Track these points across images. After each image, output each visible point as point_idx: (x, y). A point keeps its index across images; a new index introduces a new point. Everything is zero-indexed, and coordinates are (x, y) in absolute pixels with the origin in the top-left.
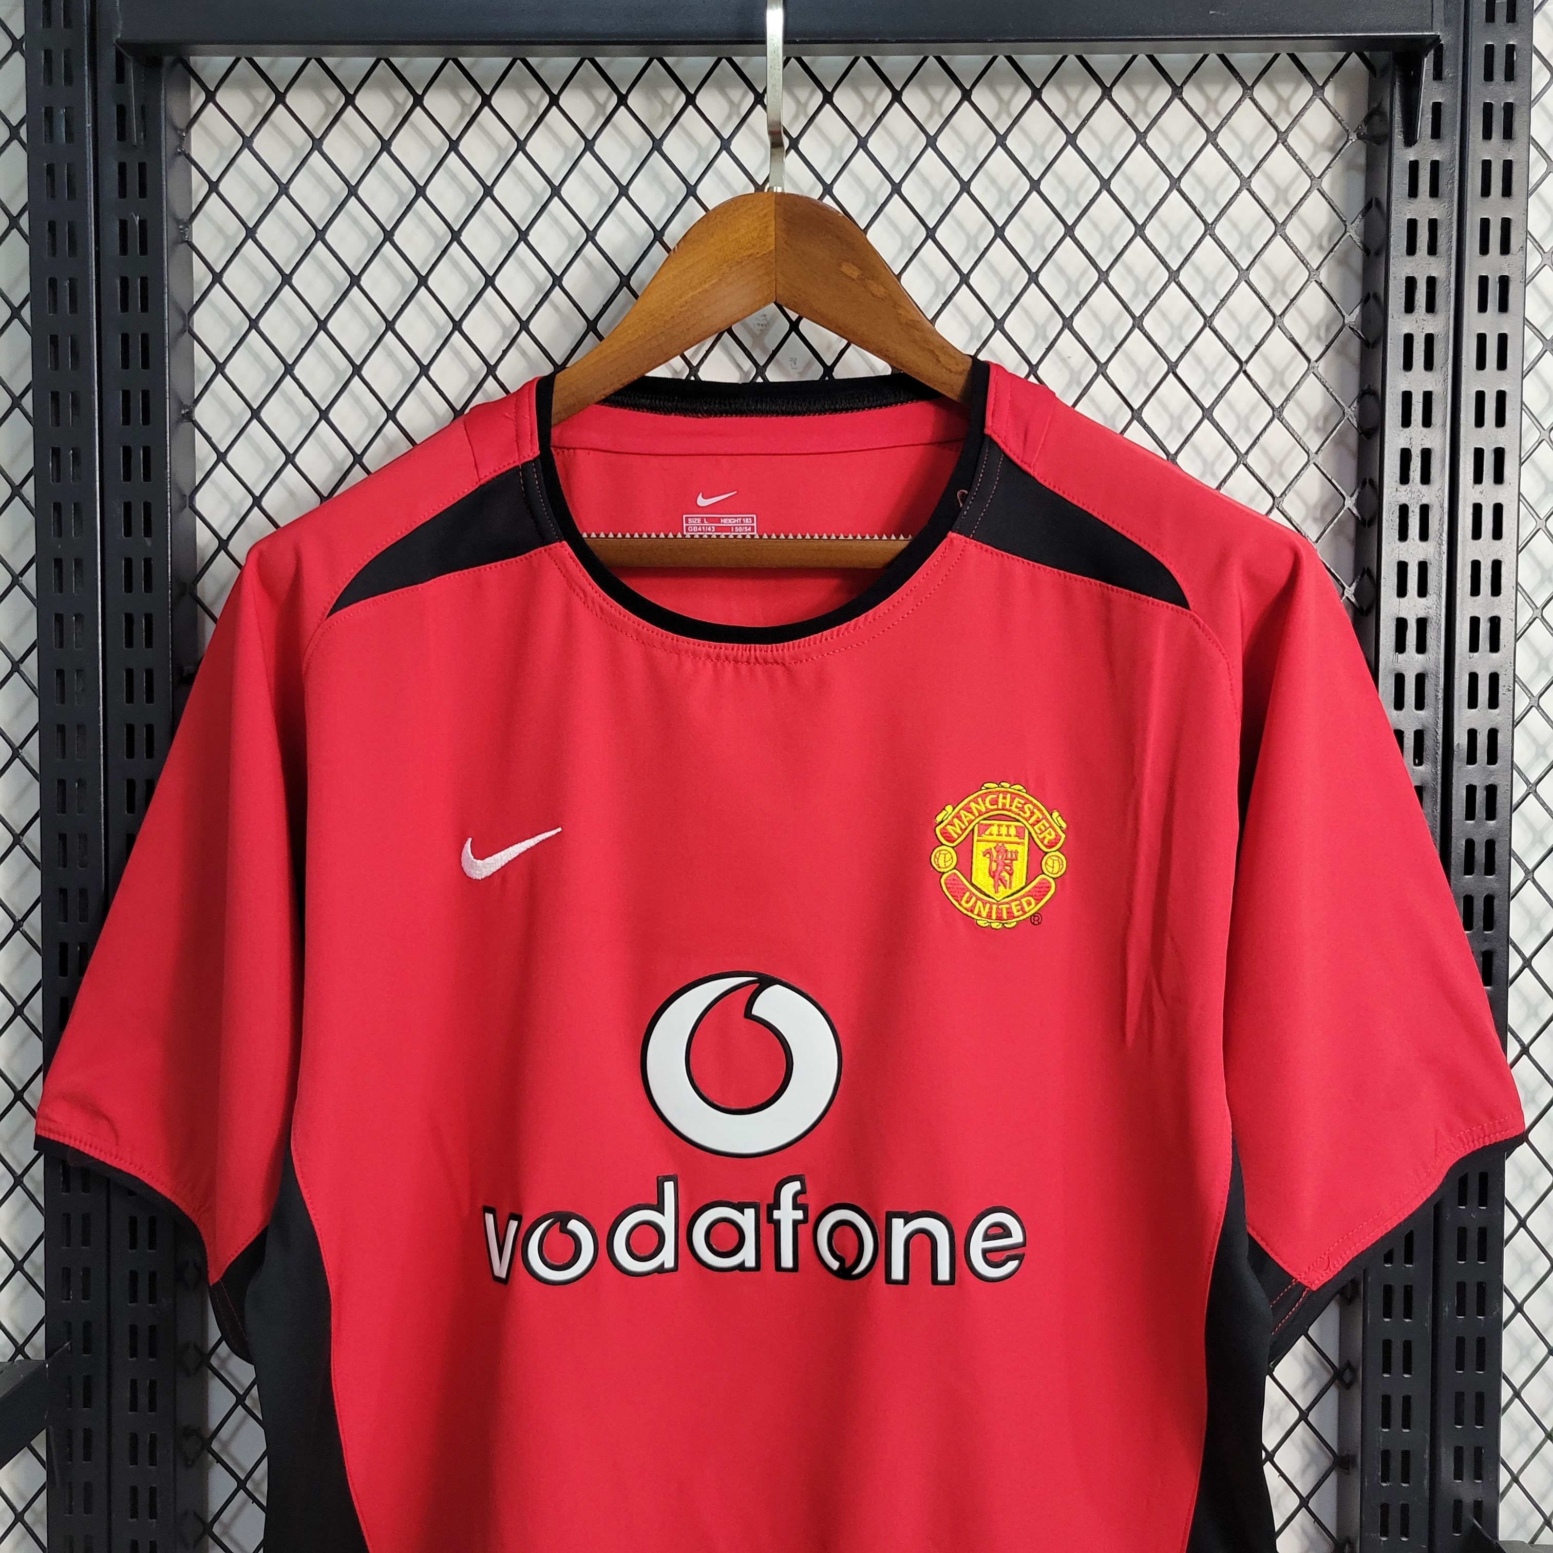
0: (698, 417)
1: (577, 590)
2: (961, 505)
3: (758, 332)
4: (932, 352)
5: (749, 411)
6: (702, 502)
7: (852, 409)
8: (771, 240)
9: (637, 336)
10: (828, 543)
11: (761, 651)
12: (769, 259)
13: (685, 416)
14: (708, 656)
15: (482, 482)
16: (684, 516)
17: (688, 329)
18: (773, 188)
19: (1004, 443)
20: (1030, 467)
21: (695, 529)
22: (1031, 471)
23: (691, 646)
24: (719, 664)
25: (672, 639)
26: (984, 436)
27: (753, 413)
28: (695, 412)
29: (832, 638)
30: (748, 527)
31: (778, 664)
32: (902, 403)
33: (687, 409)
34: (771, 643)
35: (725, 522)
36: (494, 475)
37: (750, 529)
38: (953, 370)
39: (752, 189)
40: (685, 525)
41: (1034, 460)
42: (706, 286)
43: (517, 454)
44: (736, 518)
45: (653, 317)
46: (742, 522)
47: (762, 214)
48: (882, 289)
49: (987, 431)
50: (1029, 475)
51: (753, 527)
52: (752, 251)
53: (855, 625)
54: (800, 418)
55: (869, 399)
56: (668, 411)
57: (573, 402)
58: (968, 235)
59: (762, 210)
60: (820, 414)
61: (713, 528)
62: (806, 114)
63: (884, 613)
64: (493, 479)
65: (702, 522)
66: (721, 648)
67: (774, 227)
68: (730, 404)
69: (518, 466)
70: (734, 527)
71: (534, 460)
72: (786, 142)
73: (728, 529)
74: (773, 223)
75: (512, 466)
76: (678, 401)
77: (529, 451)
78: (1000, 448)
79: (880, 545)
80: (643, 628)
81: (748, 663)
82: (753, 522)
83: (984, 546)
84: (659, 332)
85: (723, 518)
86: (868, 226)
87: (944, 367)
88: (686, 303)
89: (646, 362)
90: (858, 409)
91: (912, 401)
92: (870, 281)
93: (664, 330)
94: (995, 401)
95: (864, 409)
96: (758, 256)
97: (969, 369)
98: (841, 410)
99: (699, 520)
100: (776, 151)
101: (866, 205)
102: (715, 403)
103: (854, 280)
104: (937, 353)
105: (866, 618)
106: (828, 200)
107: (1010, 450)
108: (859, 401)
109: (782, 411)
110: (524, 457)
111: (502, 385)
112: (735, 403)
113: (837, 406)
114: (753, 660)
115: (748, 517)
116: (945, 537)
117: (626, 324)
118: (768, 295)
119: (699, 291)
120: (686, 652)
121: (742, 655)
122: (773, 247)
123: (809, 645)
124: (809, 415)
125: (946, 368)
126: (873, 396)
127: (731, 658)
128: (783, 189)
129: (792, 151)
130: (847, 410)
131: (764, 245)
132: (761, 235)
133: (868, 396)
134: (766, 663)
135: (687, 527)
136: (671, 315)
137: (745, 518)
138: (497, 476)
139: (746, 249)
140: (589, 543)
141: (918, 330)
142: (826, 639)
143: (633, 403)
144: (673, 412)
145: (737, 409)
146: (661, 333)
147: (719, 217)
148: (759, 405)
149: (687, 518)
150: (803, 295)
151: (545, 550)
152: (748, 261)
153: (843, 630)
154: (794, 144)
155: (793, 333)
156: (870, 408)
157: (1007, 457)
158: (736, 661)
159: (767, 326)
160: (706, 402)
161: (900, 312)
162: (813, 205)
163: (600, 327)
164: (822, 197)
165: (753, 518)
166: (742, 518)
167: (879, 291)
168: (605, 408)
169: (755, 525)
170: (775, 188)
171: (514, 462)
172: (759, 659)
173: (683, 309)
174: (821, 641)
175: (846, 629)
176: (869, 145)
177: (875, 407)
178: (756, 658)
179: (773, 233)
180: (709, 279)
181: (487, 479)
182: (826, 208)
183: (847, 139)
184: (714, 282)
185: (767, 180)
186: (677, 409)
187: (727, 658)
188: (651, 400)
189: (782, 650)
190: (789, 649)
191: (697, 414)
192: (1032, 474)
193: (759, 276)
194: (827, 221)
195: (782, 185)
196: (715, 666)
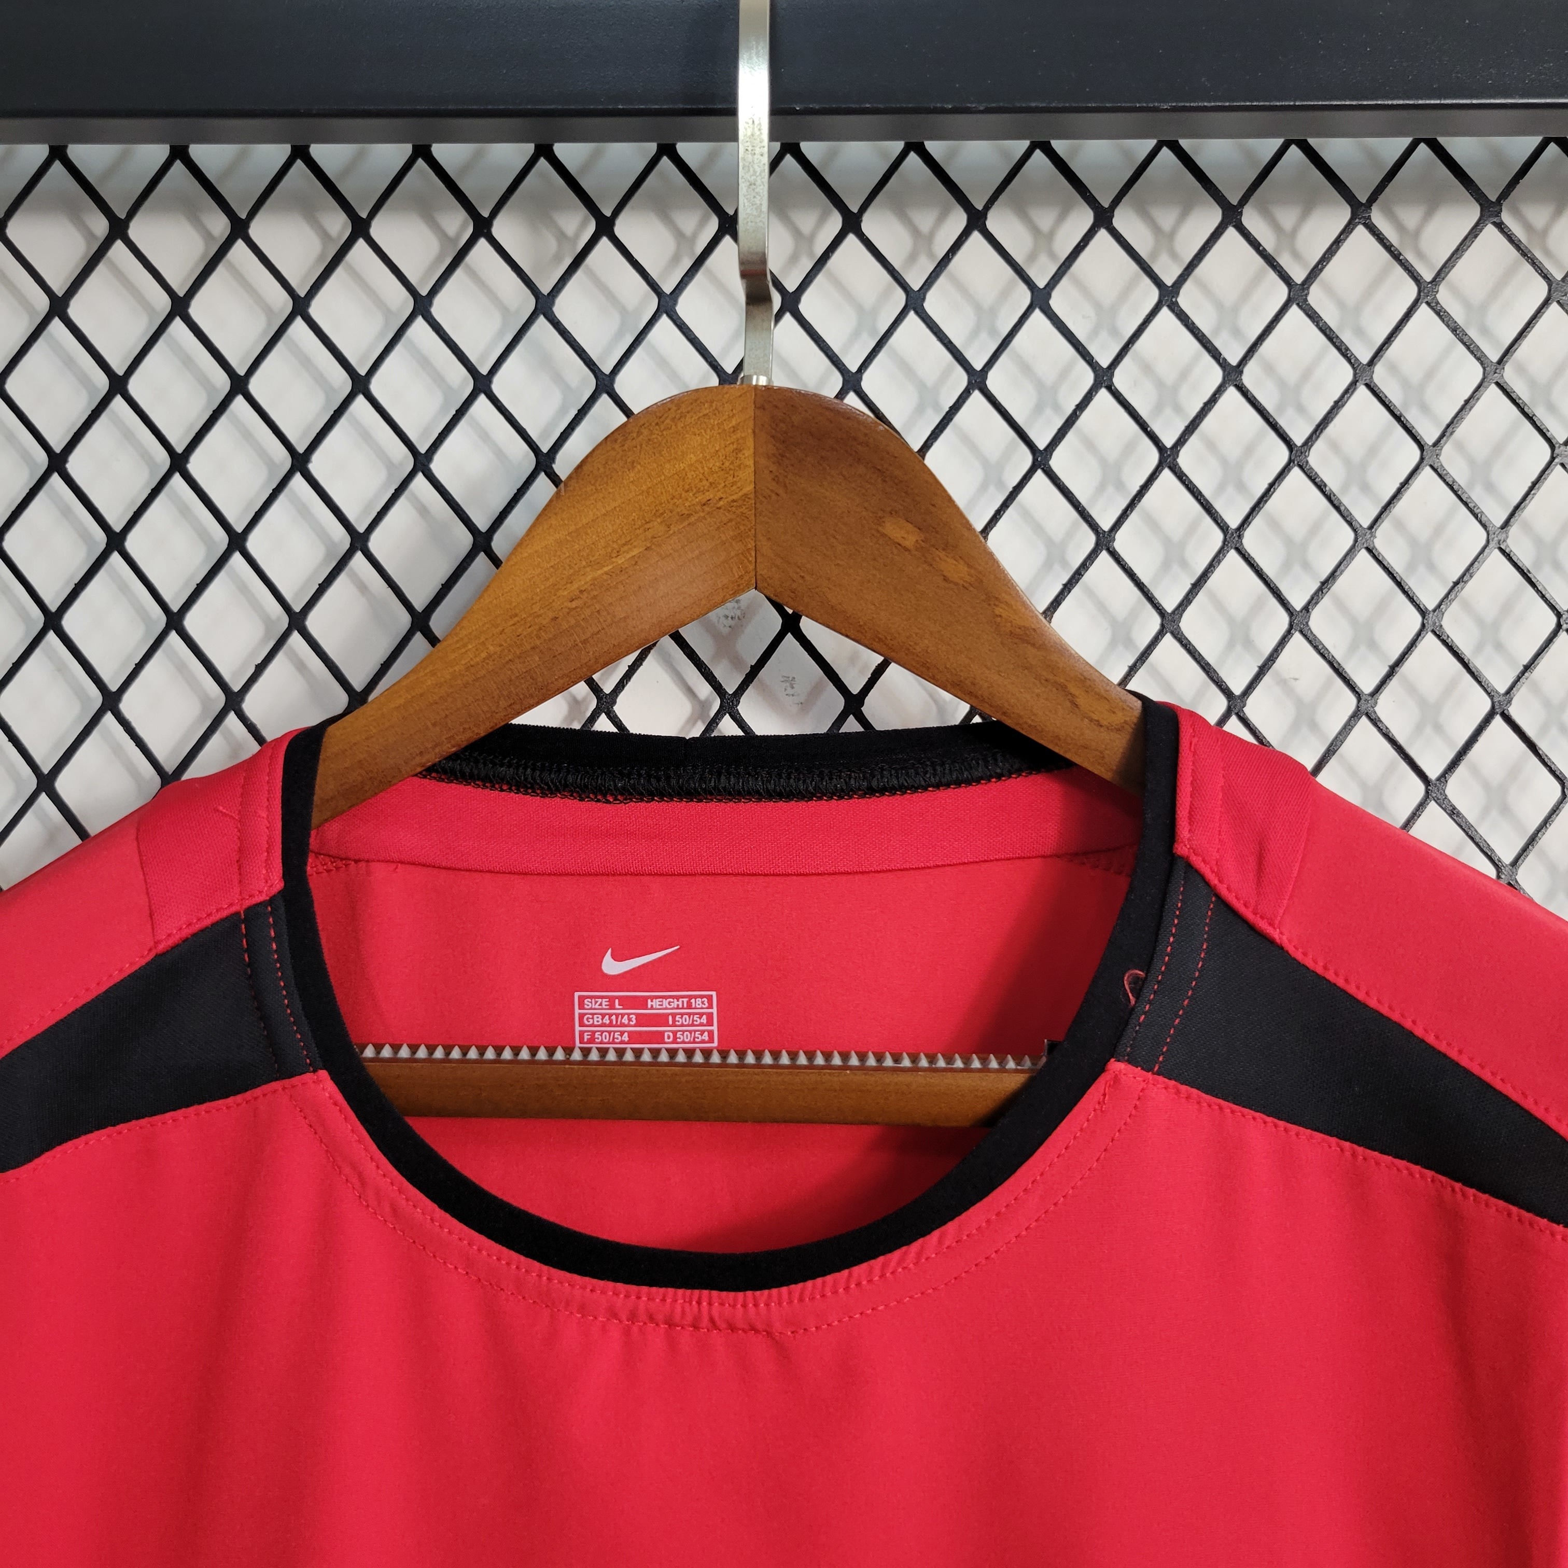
0: (608, 802)
1: (347, 1170)
2: (1133, 1000)
3: (725, 631)
4: (1063, 688)
5: (705, 790)
6: (611, 966)
7: (902, 789)
8: (746, 475)
9: (484, 655)
10: (860, 1077)
11: (722, 1304)
12: (743, 509)
13: (582, 800)
14: (613, 1313)
15: (161, 947)
16: (577, 994)
17: (585, 642)
18: (750, 377)
19: (1217, 875)
20: (1271, 924)
21: (597, 1020)
22: (1275, 935)
23: (577, 1292)
24: (635, 1329)
25: (540, 1276)
26: (1172, 859)
27: (711, 794)
28: (600, 792)
29: (870, 1281)
30: (701, 1015)
31: (757, 1331)
32: (999, 777)
33: (586, 786)
34: (744, 1289)
35: (658, 1005)
36: (187, 932)
37: (704, 1020)
38: (1105, 723)
39: (714, 381)
40: (577, 1011)
41: (1281, 911)
42: (620, 561)
43: (237, 890)
44: (678, 998)
45: (516, 619)
46: (689, 1006)
47: (727, 426)
48: (963, 568)
49: (1181, 849)
50: (1272, 941)
51: (710, 1016)
52: (709, 495)
53: (919, 1254)
54: (802, 804)
55: (935, 770)
56: (549, 790)
57: (360, 778)
58: (1103, 462)
59: (730, 418)
60: (840, 798)
61: (633, 1017)
62: (811, 254)
63: (979, 1229)
64: (186, 940)
65: (612, 1007)
66: (639, 1298)
67: (752, 450)
68: (668, 778)
69: (237, 914)
70: (674, 1015)
71: (271, 901)
72: (777, 300)
73: (661, 1020)
74: (750, 443)
75: (225, 914)
76: (568, 772)
77: (262, 883)
78: (1207, 884)
79: (966, 1081)
80: (479, 1250)
81: (696, 1327)
82: (710, 1006)
83: (1184, 1088)
84: (528, 647)
85: (652, 998)
86: (926, 446)
87: (1084, 716)
88: (581, 592)
89: (503, 704)
90: (914, 789)
91: (1019, 772)
92: (942, 554)
93: (538, 642)
94: (1194, 788)
95: (925, 789)
96: (721, 503)
97: (1135, 720)
98: (882, 791)
99: (605, 1002)
100: (757, 311)
101: (920, 410)
102: (640, 775)
103: (906, 549)
104: (1073, 690)
105: (940, 1241)
106: (852, 400)
107: (1229, 889)
108: (917, 773)
109: (768, 791)
110: (251, 896)
111: (252, 729)
112: (679, 776)
113: (874, 783)
114: (705, 1322)
115: (702, 997)
116: (1103, 1069)
117: (464, 632)
118: (741, 577)
119: (606, 569)
120: (567, 1304)
121: (683, 1312)
122: (750, 488)
123: (823, 1296)
124: (820, 799)
125: (1091, 720)
126: (943, 765)
127: (660, 1317)
128: (770, 380)
129: (788, 317)
130: (892, 790)
131: (733, 484)
132: (727, 464)
133: (933, 765)
134: (732, 1328)
135: (581, 1016)
136: (551, 614)
137: (696, 997)
138: (194, 935)
139: (698, 491)
140: (374, 1070)
141: (1033, 645)
142: (858, 1284)
143: (483, 775)
144: (558, 790)
145: (681, 788)
146: (533, 648)
147: (645, 432)
148: (723, 777)
149: (582, 999)
150: (808, 578)
151: (284, 1089)
152: (702, 514)
153: (893, 1264)
154: (791, 303)
155: (789, 636)
156: (937, 786)
157: (1223, 903)
158: (670, 1324)
159: (740, 621)
160: (621, 773)
161: (998, 611)
162: (827, 409)
163: (437, 623)
164: (841, 395)
165: (710, 998)
166: (690, 997)
167: (956, 570)
168: (429, 784)
169: (714, 1011)
170: (755, 378)
171: (231, 905)
172: (718, 1322)
173: (574, 604)
174: (847, 1289)
175: (899, 1263)
176: (927, 305)
177: (948, 785)
178: (712, 1320)
179: (751, 463)
180: (626, 548)
181: (170, 942)
182: (850, 415)
183: (886, 295)
184: (635, 552)
185: (740, 367)
186: (566, 786)
187: (651, 1318)
188: (517, 768)
189: (767, 1305)
190: (780, 1304)
191: (605, 796)
192: (1278, 941)
193: (723, 543)
194: (855, 439)
195: (767, 373)
196: (627, 1332)
